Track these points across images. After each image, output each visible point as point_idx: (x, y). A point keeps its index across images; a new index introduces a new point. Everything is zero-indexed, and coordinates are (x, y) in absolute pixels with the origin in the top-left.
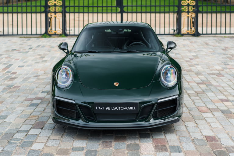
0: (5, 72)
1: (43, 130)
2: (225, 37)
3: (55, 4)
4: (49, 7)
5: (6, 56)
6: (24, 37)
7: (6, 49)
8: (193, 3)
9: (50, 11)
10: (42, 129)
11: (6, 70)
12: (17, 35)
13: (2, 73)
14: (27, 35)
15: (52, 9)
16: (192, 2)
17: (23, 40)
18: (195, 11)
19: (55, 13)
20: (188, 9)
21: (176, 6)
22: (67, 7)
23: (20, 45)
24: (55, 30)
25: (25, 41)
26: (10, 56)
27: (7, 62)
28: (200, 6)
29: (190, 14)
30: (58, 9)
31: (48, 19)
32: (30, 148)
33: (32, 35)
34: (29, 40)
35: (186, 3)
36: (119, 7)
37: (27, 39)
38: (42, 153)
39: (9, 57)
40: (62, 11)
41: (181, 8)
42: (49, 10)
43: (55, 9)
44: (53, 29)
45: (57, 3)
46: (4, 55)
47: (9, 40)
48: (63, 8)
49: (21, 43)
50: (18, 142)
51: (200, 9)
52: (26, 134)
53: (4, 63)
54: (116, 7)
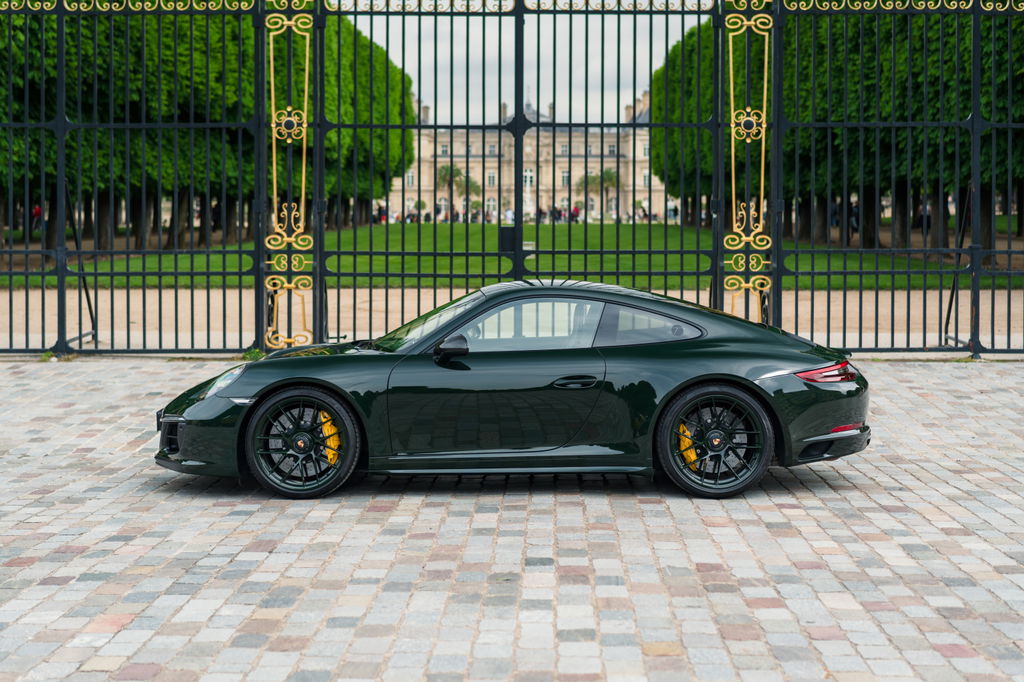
0: (138, 450)
1: (273, 555)
2: (873, 360)
3: (289, 245)
4: (269, 255)
5: (133, 410)
6: (184, 359)
7: (128, 392)
8: (765, 242)
9: (273, 270)
10: (270, 552)
11: (139, 446)
12: (161, 351)
13: (129, 453)
14: (193, 350)
15: (279, 263)
16: (762, 240)
17: (179, 368)
18: (771, 269)
19: (290, 274)
20: (747, 262)
21: (706, 253)
22: (330, 254)
23: (172, 380)
24: (289, 336)
25: (188, 370)
26: (144, 410)
27: (137, 425)
28: (788, 253)
29: (755, 280)
30: (301, 262)
31: (265, 296)
32: (243, 581)
33: (209, 351)
34: (201, 367)
35: (741, 242)
36: (508, 256)
37: (193, 364)
38: (276, 586)
39: (142, 412)
40: (314, 268)
41: (723, 260)
42: (269, 266)
43: (289, 262)
44: (283, 333)
45: (296, 242)
46: (124, 406)
47: (132, 368)
48: (315, 260)
49: (176, 374)
50: (212, 571)
51: (789, 263)
52: (229, 560)
53: (129, 427)
54: (499, 256)
